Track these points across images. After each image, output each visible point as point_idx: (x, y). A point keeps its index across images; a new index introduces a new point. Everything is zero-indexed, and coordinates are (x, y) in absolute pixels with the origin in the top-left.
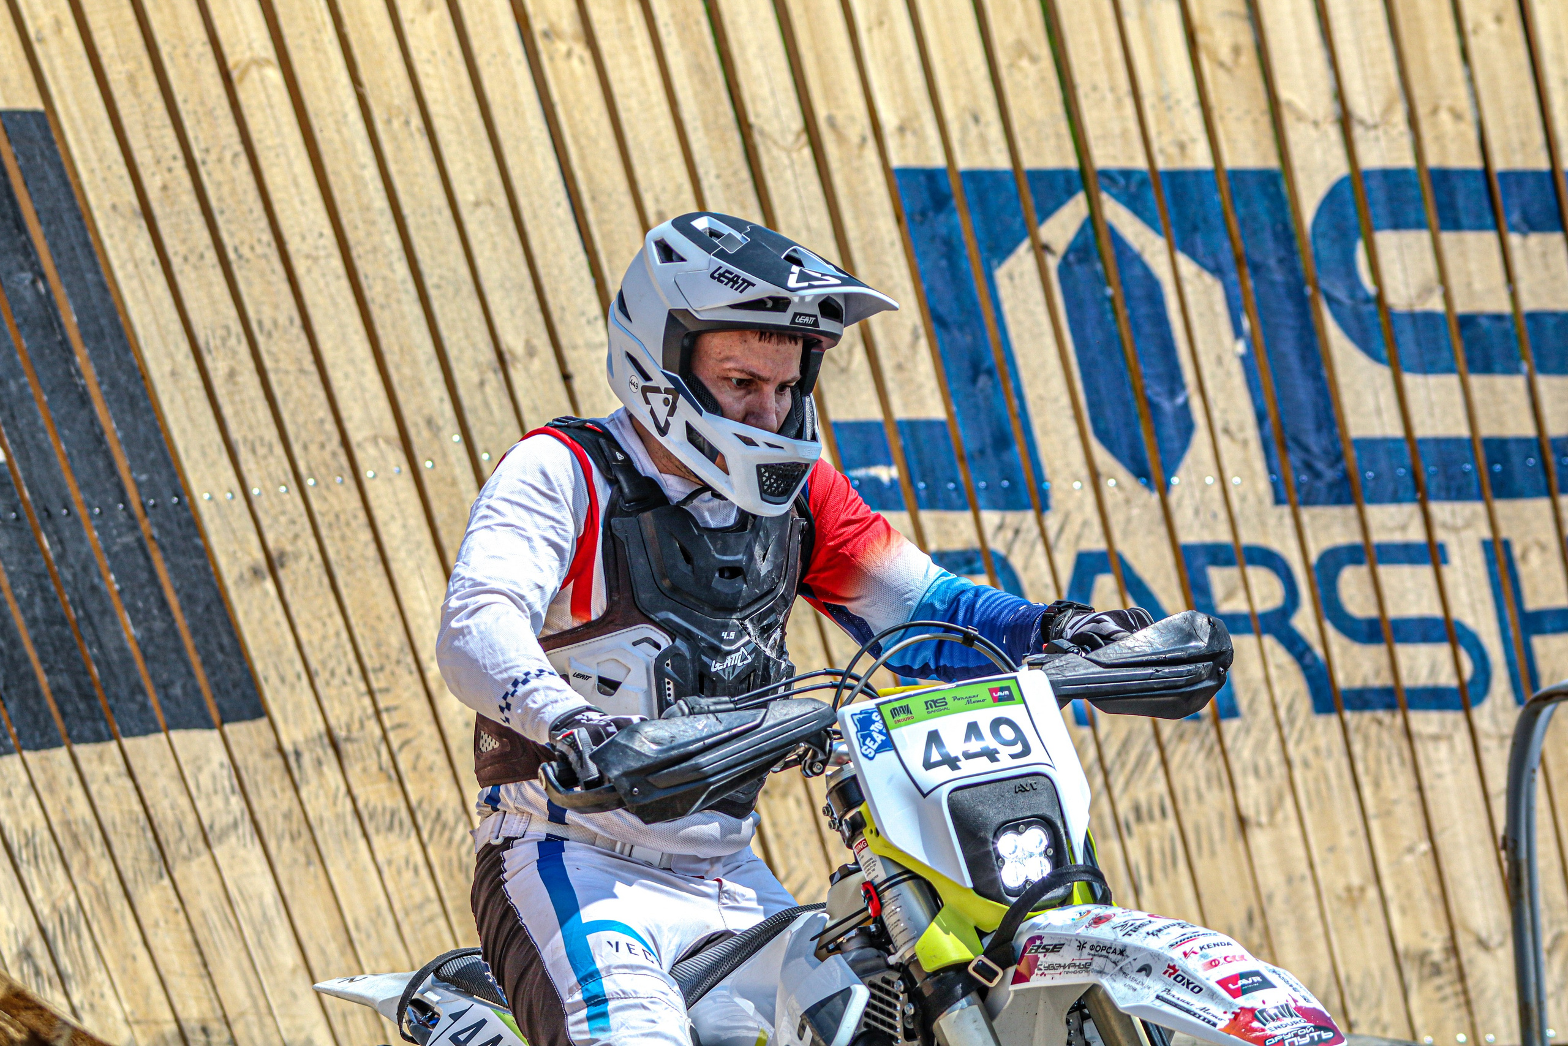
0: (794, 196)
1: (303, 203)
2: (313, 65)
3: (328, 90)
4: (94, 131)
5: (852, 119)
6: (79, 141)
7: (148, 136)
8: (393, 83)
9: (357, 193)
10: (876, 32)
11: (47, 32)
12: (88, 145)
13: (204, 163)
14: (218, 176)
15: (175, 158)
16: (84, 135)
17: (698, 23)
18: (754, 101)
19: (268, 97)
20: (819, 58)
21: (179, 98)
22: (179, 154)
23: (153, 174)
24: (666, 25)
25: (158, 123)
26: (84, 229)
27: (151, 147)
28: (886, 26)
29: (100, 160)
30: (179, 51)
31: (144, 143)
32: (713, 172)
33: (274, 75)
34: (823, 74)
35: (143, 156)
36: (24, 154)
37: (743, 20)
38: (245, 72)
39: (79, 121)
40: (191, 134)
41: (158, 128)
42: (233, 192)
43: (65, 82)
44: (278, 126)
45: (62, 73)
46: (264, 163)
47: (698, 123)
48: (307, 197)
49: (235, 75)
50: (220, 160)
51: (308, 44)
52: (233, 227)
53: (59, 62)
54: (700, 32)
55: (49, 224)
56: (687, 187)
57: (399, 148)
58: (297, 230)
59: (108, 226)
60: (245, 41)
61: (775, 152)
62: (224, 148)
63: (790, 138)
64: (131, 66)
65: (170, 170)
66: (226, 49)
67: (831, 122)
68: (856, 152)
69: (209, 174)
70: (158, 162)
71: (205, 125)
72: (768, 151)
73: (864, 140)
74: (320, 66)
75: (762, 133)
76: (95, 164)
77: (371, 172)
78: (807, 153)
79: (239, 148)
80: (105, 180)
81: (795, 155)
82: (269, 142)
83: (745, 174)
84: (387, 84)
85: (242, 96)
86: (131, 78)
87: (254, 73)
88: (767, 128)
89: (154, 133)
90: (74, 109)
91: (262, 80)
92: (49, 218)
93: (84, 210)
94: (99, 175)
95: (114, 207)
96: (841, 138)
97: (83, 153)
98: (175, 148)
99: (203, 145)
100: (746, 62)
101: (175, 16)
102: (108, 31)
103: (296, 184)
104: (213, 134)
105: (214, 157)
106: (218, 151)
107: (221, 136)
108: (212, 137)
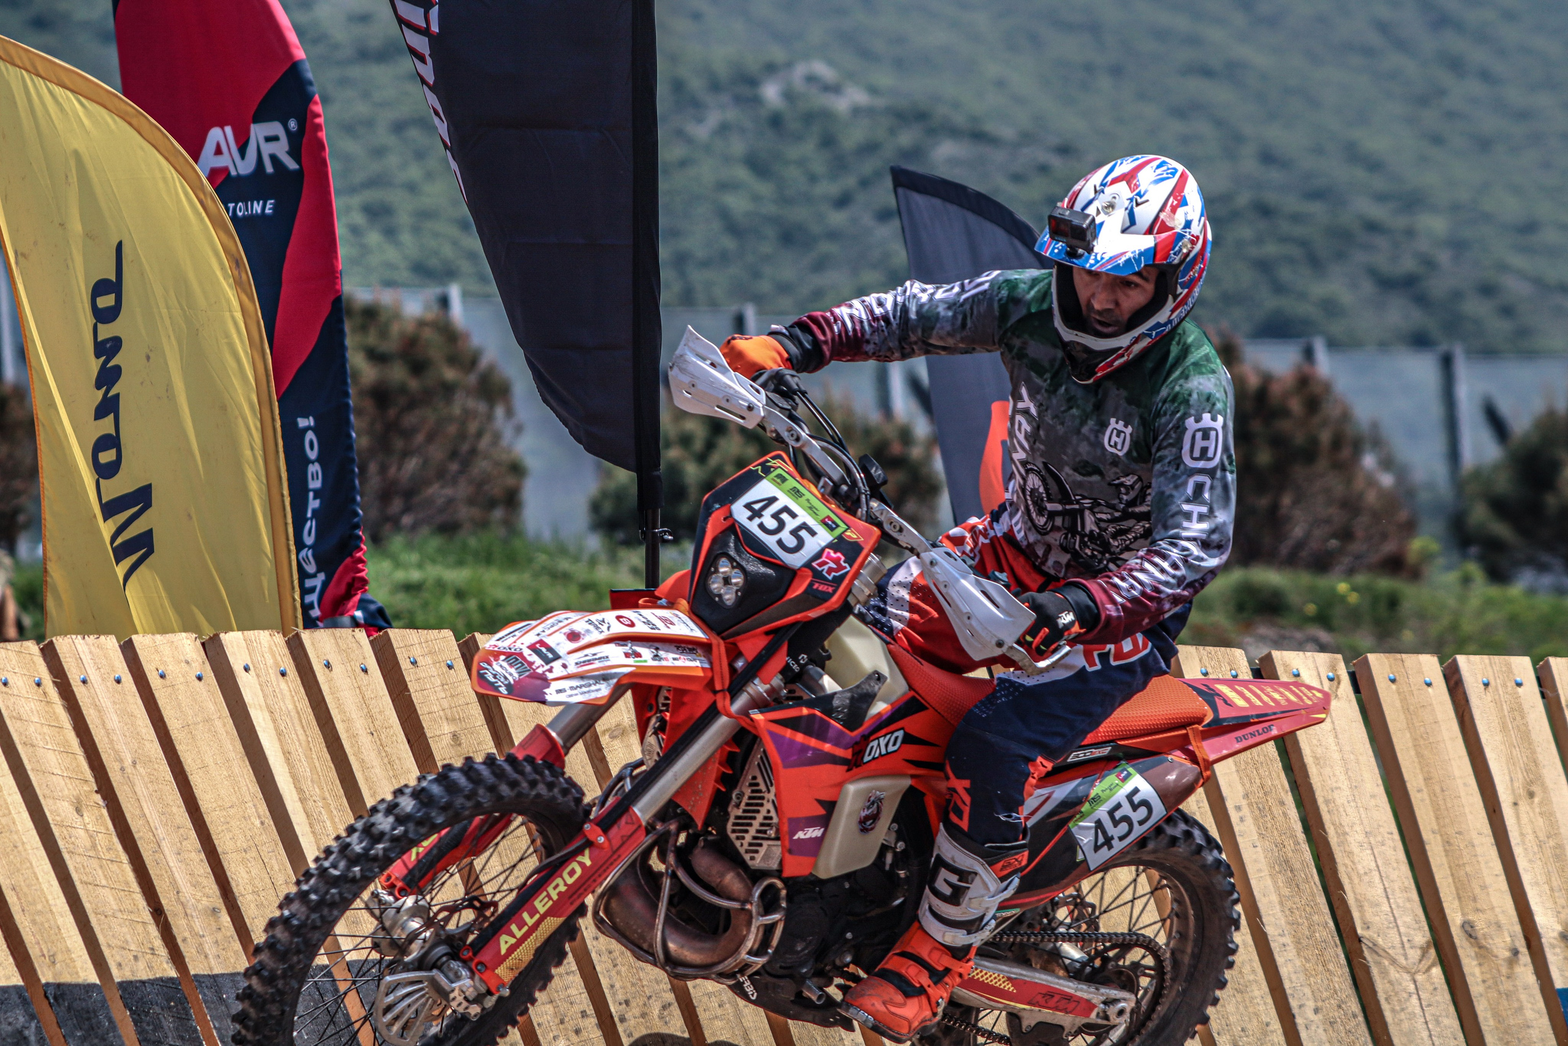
0: (1425, 1034)
5: (1499, 926)
10: (1524, 807)
13: (623, 1020)
15: (584, 1014)
17: (1282, 803)
18: (1361, 907)
20: (1447, 843)
22: (591, 1011)
23: (555, 1038)
24: (1238, 808)
28: (1536, 800)
32: (1311, 1004)
34: (1455, 867)
37: (1342, 797)
40: (604, 982)
47: (1287, 940)
50: (644, 1015)
54: (1285, 814)
56: (1276, 1026)
61: (1394, 974)
62: (650, 998)
63: (1414, 954)
65: (577, 1032)
67: (1469, 929)
68: (1504, 970)
70: (562, 1022)
72: (1384, 973)
73: (1515, 952)
75: (1374, 948)
78: (1437, 971)
81: (1419, 977)
83: (1354, 1006)
88: (1380, 941)
96: (1483, 952)
99: (621, 997)
100: (1350, 854)
104: (634, 981)
105: (636, 1011)
106: (641, 1003)
107: (645, 983)
108: (633, 985)
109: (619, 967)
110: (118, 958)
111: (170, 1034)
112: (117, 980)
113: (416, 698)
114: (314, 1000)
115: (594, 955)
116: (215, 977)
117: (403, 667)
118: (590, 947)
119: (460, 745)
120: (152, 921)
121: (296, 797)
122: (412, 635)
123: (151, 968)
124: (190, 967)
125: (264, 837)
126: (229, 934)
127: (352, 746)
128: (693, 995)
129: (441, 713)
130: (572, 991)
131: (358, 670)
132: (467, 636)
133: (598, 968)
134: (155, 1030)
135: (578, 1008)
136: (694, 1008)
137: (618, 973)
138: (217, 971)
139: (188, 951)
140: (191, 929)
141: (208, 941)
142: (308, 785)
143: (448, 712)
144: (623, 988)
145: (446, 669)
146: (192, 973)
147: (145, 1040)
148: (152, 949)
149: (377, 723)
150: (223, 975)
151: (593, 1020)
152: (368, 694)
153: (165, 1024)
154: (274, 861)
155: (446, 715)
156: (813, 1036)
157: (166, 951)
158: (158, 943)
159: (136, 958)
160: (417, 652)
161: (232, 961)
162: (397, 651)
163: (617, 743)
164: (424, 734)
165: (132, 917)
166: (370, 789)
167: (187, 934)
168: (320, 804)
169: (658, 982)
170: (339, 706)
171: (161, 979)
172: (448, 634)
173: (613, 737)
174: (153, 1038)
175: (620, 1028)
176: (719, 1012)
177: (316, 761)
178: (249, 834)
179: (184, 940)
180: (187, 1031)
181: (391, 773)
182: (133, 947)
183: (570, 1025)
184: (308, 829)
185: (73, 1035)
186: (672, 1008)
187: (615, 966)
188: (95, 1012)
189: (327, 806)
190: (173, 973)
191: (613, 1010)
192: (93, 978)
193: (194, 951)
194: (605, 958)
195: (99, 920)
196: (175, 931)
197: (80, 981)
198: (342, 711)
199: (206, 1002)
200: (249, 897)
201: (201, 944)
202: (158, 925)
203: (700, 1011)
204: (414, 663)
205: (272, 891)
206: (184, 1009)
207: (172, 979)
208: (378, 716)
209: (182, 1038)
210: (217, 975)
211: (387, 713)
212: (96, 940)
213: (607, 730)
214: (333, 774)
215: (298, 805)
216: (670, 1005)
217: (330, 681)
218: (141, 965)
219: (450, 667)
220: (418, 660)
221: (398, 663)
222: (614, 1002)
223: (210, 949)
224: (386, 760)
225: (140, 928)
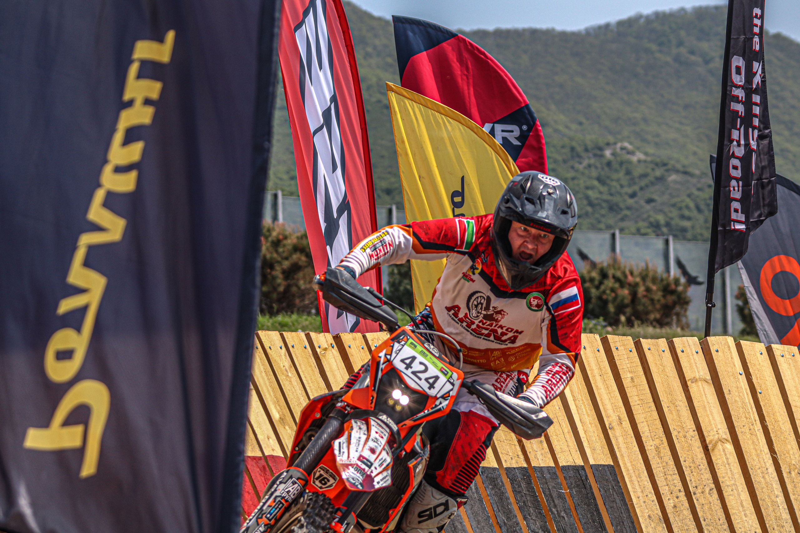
1: (746, 515)
2: (750, 442)
3: (758, 456)
4: (639, 476)
6: (631, 481)
7: (666, 479)
8: (791, 452)
9: (774, 510)
11: (615, 424)
12: (636, 483)
13: (695, 494)
14: (702, 501)
15: (680, 491)
16: (634, 478)
19: (727, 459)
21: (682, 460)
22: (682, 490)
23: (669, 499)
25: (671, 473)
26: (634, 527)
27: (668, 485)
29: (642, 492)
30: (681, 434)
31: (665, 483)
33: (730, 447)
35: (664, 490)
36: (604, 489)
38: (715, 446)
39: (632, 471)
40: (688, 479)
41: (671, 475)
42: (710, 508)
43: (624, 450)
44: (733, 474)
45: (623, 446)
46: (725, 494)
48: (748, 512)
49: (710, 447)
50: (703, 492)
51: (747, 431)
52: (710, 528)
53: (620, 439)
55: (617, 526)
57: (795, 487)
58: (743, 530)
59: (647, 527)
60: (715, 430)
62: (705, 486)
64: (657, 442)
65: (677, 497)
66: (705, 434)
69: (697, 500)
70: (671, 493)
71: (695, 474)
74: (753, 442)
76: (640, 494)
77: (781, 499)
79: (713, 486)
80: (645, 502)
82: (728, 483)
84: (788, 453)
85: (713, 458)
86: (657, 448)
87: (720, 446)
89: (669, 477)
90: (629, 464)
91: (724, 450)
92: (618, 523)
93: (634, 518)
94: (642, 500)
95: (649, 517)
97: (633, 488)
98: (680, 486)
99: (694, 485)
101: (679, 416)
102: (645, 423)
103: (743, 506)
104: (699, 479)
105: (700, 491)
106: (702, 488)
107: (703, 480)
108: (699, 480)
109: (693, 473)
110: (505, 458)
111: (524, 489)
112: (505, 467)
113: (618, 363)
114: (578, 479)
115: (684, 468)
116: (541, 468)
117: (613, 350)
118: (682, 464)
119: (634, 382)
120: (518, 444)
121: (572, 399)
122: (616, 338)
123: (517, 463)
124: (532, 463)
125: (560, 413)
126: (546, 451)
127: (593, 380)
128: (721, 486)
129: (627, 369)
130: (675, 481)
131: (596, 351)
132: (637, 339)
133: (685, 473)
134: (519, 487)
135: (677, 488)
136: (722, 491)
137: (693, 475)
138: (542, 465)
139: (531, 456)
140: (532, 448)
141: (539, 453)
142: (576, 394)
143: (630, 369)
144: (695, 481)
145: (629, 352)
146: (533, 465)
147: (515, 491)
148: (518, 455)
149: (603, 371)
150: (544, 467)
151: (684, 493)
152: (599, 360)
153: (522, 485)
154: (563, 424)
155: (629, 370)
156: (767, 505)
157: (523, 456)
158: (520, 453)
159: (512, 458)
160: (618, 344)
161: (548, 462)
162: (611, 344)
163: (694, 385)
164: (620, 377)
165: (511, 442)
166: (600, 397)
167: (531, 450)
168: (581, 402)
169: (708, 480)
170: (589, 364)
171: (521, 467)
172: (630, 338)
173: (692, 382)
174: (518, 490)
175: (694, 497)
176: (731, 493)
177: (580, 385)
178: (554, 412)
179: (530, 452)
180: (530, 488)
181: (608, 392)
182: (510, 454)
183: (674, 495)
184: (576, 412)
185: (488, 487)
186: (714, 490)
187: (692, 472)
188: (496, 478)
189: (583, 403)
190: (525, 465)
191: (691, 490)
192: (496, 465)
193: (533, 457)
194: (688, 469)
195: (498, 443)
196: (526, 449)
197: (491, 466)
198: (590, 366)
199: (538, 477)
200: (554, 437)
201: (536, 455)
202: (520, 446)
203: (724, 492)
204: (617, 349)
205: (563, 435)
206: (530, 479)
207: (525, 468)
208: (603, 369)
209: (529, 491)
210: (542, 467)
211: (606, 368)
212: (497, 450)
213: (690, 379)
214: (586, 391)
215: (573, 402)
216: (713, 489)
217: (585, 354)
218: (514, 461)
219: (631, 351)
220: (618, 348)
221: (611, 348)
222: (692, 486)
223: (540, 457)
224: (606, 386)
225: (513, 447)
